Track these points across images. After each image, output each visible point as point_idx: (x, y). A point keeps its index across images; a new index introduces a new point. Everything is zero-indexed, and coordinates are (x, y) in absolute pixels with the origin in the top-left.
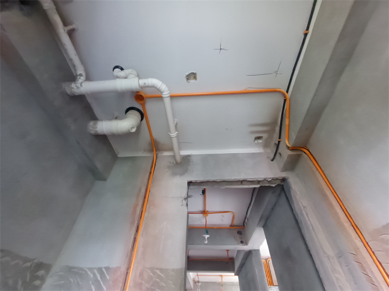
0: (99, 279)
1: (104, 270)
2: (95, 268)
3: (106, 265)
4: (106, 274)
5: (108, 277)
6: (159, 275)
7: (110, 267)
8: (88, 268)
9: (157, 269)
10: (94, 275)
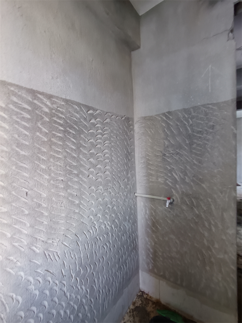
0: (165, 119)
1: (166, 114)
2: (160, 114)
3: (167, 110)
4: (169, 116)
5: (171, 117)
6: (211, 108)
7: (170, 111)
8: (155, 115)
9: (208, 104)
10: (161, 118)
